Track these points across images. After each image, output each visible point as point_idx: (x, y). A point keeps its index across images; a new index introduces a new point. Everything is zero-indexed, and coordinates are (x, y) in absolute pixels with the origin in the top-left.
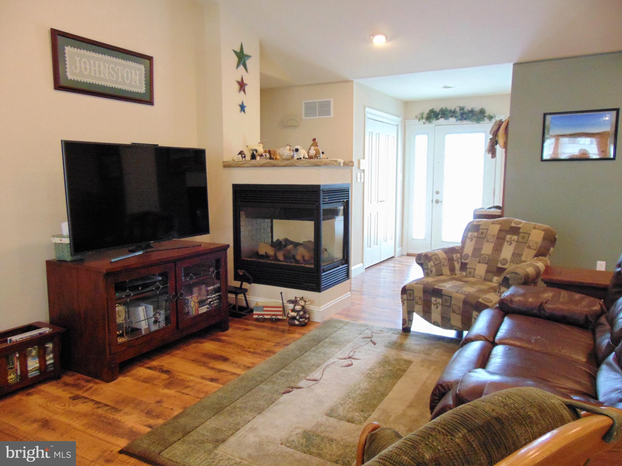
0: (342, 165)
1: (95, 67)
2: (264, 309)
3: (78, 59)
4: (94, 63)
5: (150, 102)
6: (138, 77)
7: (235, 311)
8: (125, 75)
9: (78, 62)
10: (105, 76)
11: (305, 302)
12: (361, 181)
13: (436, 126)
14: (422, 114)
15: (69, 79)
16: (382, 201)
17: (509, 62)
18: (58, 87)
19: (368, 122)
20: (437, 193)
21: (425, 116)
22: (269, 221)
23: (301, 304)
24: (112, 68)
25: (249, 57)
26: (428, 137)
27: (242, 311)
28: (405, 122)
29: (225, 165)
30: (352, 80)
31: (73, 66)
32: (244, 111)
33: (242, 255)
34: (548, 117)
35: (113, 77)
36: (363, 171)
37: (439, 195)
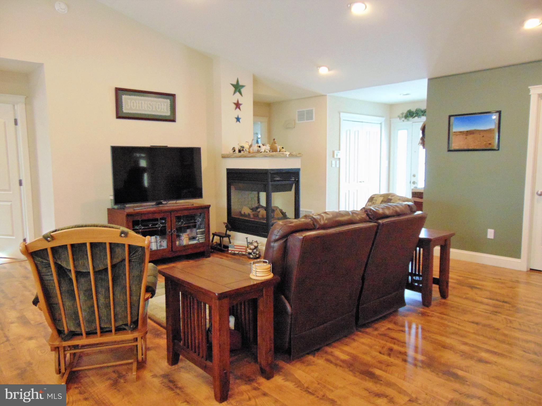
0: (288, 156)
1: (139, 104)
2: (235, 247)
3: (129, 101)
4: (139, 103)
5: (174, 121)
6: (165, 107)
7: (220, 248)
8: (157, 107)
9: (129, 102)
10: (145, 109)
11: (258, 244)
12: (336, 166)
13: (413, 123)
14: (402, 114)
15: (124, 112)
16: (361, 182)
17: (424, 78)
18: (118, 117)
19: (343, 123)
20: (414, 176)
21: (404, 115)
22: (256, 193)
23: (254, 245)
24: (150, 104)
25: (243, 86)
26: (408, 132)
27: (225, 248)
28: (390, 121)
29: (223, 156)
30: (325, 94)
31: (127, 105)
32: (239, 121)
33: (232, 214)
34: (452, 118)
35: (150, 108)
36: (338, 159)
37: (416, 177)
